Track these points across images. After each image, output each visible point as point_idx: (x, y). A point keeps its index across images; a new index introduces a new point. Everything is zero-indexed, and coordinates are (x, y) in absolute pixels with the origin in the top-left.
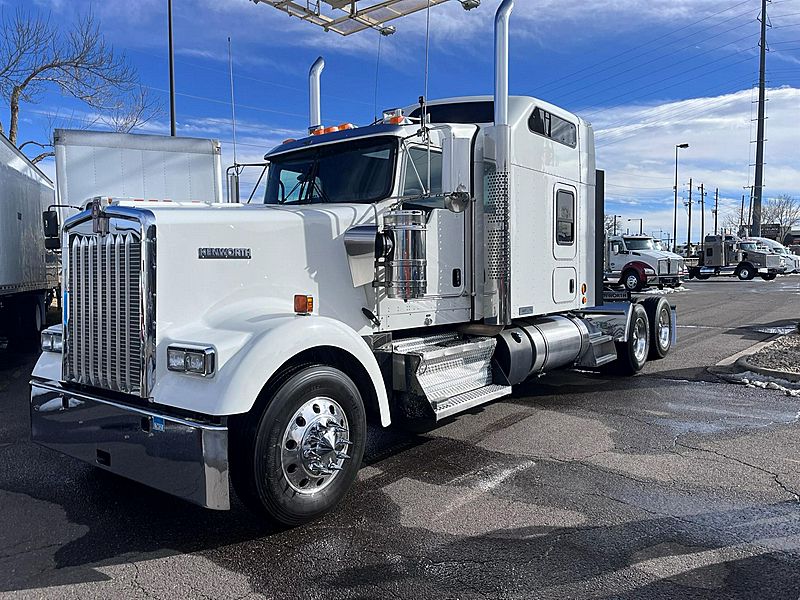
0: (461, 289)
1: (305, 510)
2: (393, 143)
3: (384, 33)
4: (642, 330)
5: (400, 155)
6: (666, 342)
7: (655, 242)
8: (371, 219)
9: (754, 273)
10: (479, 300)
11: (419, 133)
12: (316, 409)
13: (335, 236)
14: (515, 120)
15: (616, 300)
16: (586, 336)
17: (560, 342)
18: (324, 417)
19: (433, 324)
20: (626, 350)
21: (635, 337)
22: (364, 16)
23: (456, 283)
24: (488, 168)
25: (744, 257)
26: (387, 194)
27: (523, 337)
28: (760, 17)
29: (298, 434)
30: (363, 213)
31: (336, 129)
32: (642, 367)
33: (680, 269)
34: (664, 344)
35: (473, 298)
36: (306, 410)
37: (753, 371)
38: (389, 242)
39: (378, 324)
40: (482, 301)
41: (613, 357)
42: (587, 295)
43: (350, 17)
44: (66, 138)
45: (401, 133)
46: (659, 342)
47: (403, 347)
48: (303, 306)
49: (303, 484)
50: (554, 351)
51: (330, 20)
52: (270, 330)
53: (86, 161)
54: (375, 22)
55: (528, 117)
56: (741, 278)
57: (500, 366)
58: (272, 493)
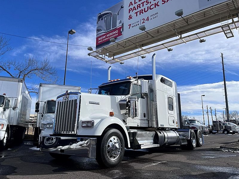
0: (146, 118)
1: (111, 164)
2: (130, 82)
3: (121, 63)
4: (194, 137)
5: (131, 85)
6: (201, 142)
7: (198, 121)
8: (125, 99)
9: (228, 132)
10: (150, 121)
11: (136, 80)
12: (114, 139)
13: (117, 102)
14: (157, 79)
15: (186, 128)
16: (178, 137)
17: (171, 137)
18: (116, 141)
19: (139, 126)
20: (190, 142)
21: (192, 139)
22: (116, 60)
23: (145, 116)
24: (152, 90)
25: (225, 127)
26: (129, 94)
27: (162, 133)
28: (222, 62)
29: (110, 144)
30: (123, 97)
31: (116, 80)
32: (195, 148)
33: (206, 129)
34: (201, 143)
35: (149, 121)
36: (112, 139)
37: (225, 148)
38: (130, 104)
39: (126, 124)
40: (151, 122)
41: (186, 143)
42: (178, 124)
43: (113, 60)
44: (43, 85)
45: (131, 81)
46: (199, 142)
47: (132, 131)
48: (111, 114)
49: (111, 157)
50: (170, 139)
51: (108, 60)
52: (104, 119)
53: (47, 91)
54: (119, 61)
55: (160, 79)
56: (225, 134)
57: (156, 139)
58: (104, 157)
